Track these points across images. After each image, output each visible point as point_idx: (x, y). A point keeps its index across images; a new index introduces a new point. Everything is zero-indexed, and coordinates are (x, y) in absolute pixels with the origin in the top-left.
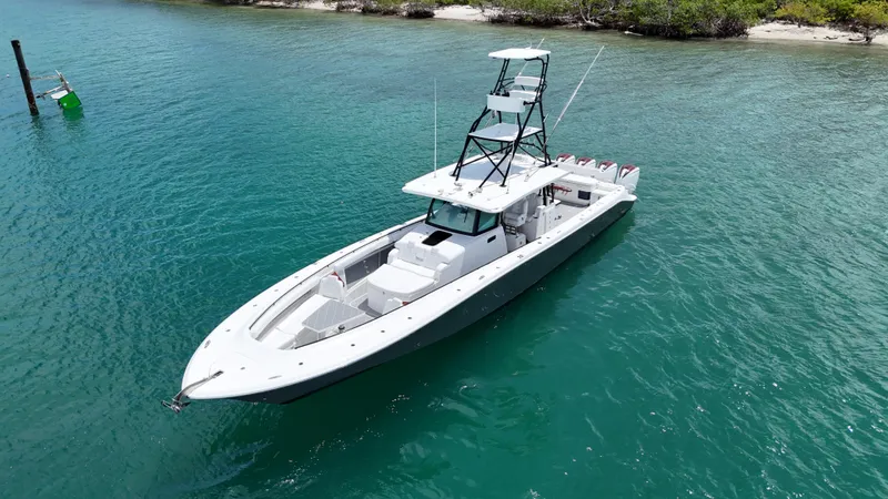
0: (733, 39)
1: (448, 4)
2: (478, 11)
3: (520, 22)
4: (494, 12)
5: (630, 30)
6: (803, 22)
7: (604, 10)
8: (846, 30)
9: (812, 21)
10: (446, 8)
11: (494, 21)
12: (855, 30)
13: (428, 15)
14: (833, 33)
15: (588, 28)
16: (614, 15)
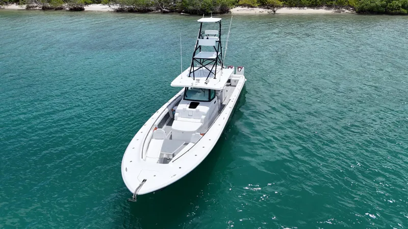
0: (226, 14)
1: (90, 4)
2: (107, 6)
3: (131, 11)
4: (117, 7)
5: (183, 12)
6: (250, 6)
7: (170, 4)
8: (265, 9)
9: (253, 6)
10: (89, 5)
11: (118, 11)
12: (269, 9)
13: (82, 9)
14: (261, 10)
15: (164, 12)
16: (175, 6)
